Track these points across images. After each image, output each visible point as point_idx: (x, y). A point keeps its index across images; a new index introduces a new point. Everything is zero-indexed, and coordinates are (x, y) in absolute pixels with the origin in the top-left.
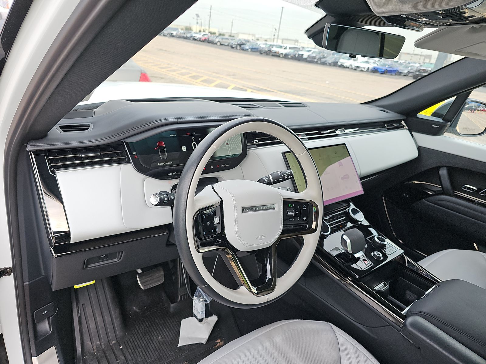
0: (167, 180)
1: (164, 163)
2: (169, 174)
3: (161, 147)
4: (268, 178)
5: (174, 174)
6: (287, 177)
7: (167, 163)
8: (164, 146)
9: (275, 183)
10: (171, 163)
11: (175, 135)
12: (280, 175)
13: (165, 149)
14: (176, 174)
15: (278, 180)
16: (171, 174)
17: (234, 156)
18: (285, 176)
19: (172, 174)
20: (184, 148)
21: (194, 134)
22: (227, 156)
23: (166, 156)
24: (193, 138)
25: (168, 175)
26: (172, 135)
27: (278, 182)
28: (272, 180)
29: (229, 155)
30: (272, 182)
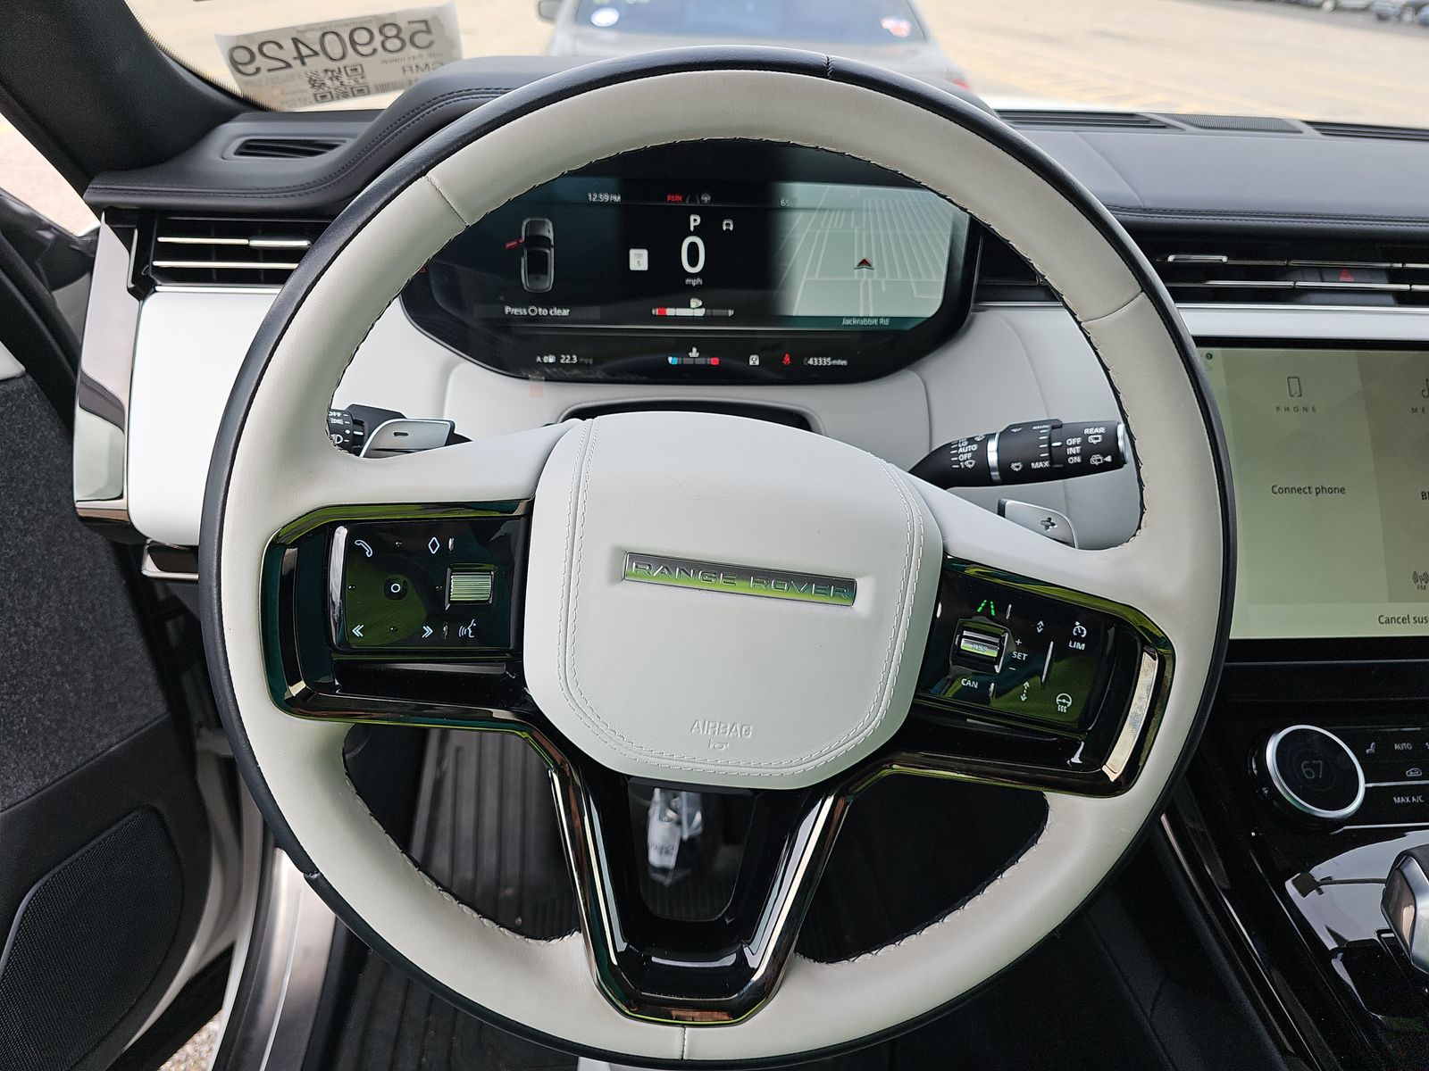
0: (527, 379)
1: (532, 311)
2: (542, 357)
3: (537, 241)
4: (974, 447)
5: (565, 359)
6: (1078, 459)
7: (543, 312)
8: (551, 236)
9: (1009, 477)
10: (566, 312)
11: (617, 199)
12: (1043, 442)
13: (551, 253)
14: (575, 360)
15: (1027, 467)
16: (551, 359)
17: (886, 322)
18: (1071, 451)
19: (558, 359)
20: (640, 256)
21: (701, 201)
22: (848, 318)
23: (548, 283)
24: (692, 218)
25: (539, 359)
26: (605, 197)
27: (1028, 476)
28: (993, 458)
29: (857, 318)
30: (994, 470)
